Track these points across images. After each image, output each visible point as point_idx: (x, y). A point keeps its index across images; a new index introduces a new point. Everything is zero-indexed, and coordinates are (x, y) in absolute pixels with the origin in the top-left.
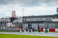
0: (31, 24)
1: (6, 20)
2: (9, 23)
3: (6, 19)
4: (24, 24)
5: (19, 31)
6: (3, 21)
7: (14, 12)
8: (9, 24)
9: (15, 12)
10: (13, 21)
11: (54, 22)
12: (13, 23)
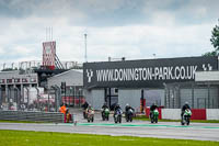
0: (116, 91)
1: (21, 77)
2: (33, 90)
3: (22, 72)
4: (90, 90)
5: (69, 119)
6: (10, 81)
7: (51, 46)
8: (33, 94)
9: (53, 45)
10: (45, 79)
11: (203, 85)
12: (45, 90)
